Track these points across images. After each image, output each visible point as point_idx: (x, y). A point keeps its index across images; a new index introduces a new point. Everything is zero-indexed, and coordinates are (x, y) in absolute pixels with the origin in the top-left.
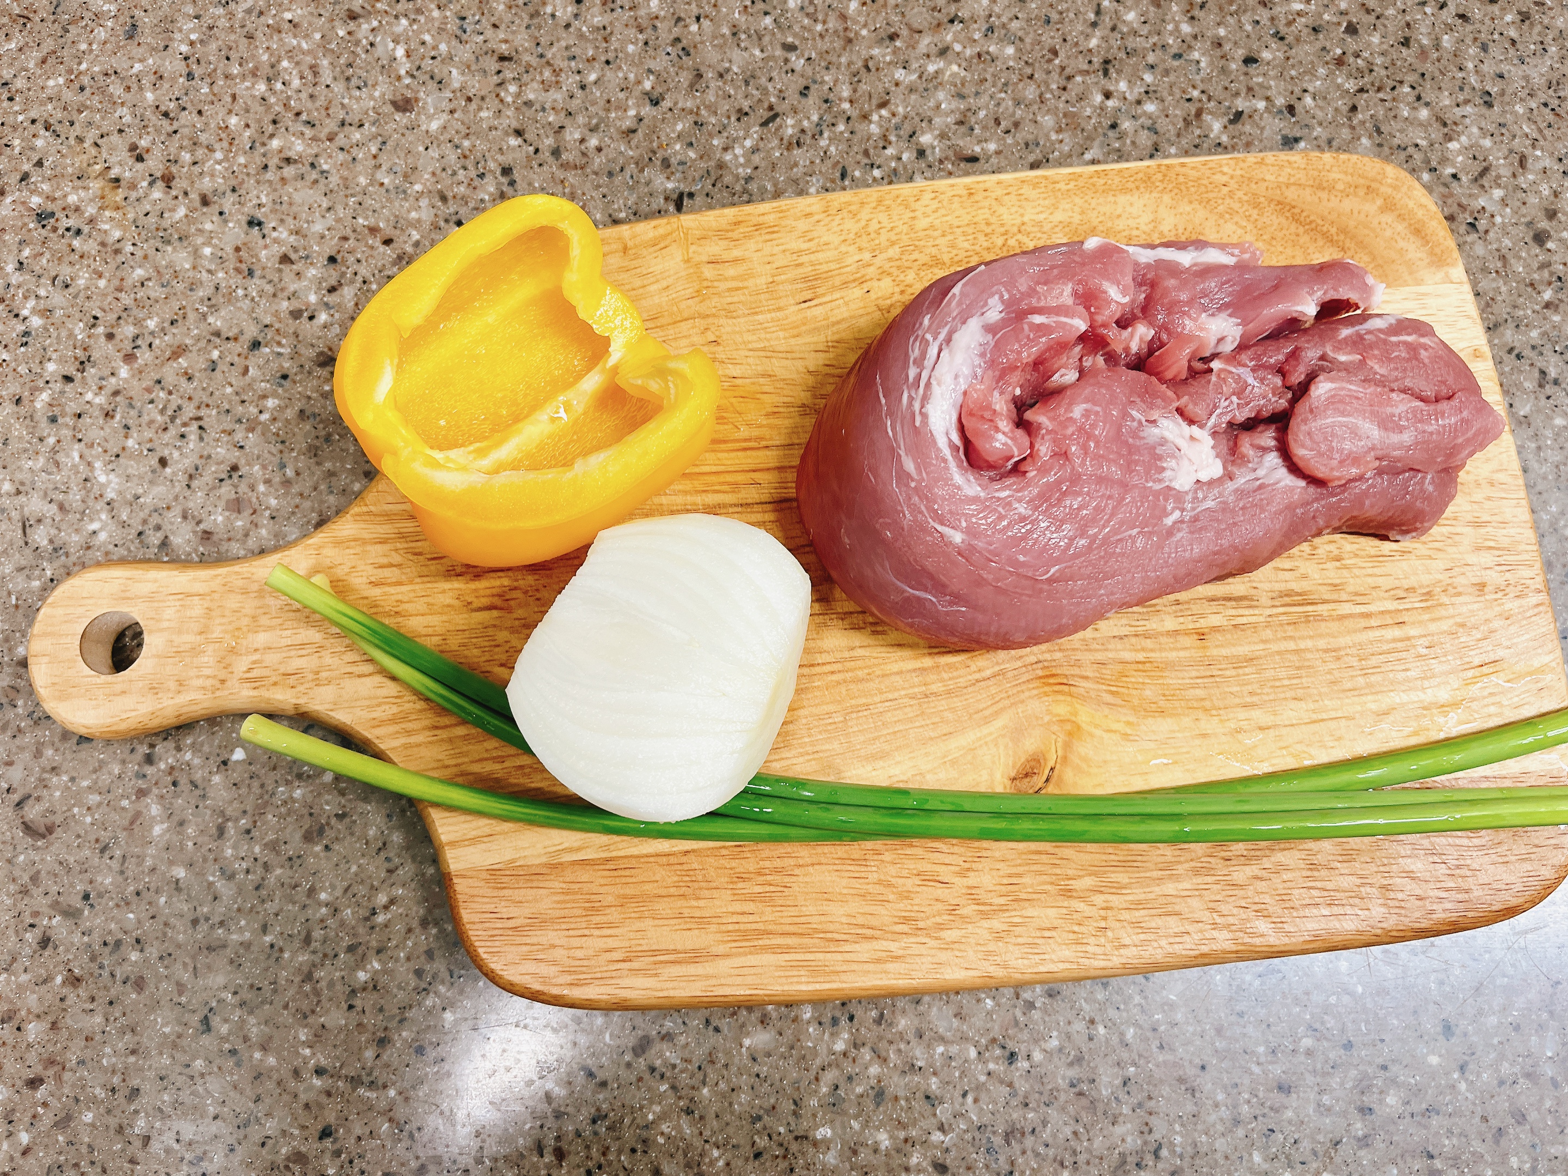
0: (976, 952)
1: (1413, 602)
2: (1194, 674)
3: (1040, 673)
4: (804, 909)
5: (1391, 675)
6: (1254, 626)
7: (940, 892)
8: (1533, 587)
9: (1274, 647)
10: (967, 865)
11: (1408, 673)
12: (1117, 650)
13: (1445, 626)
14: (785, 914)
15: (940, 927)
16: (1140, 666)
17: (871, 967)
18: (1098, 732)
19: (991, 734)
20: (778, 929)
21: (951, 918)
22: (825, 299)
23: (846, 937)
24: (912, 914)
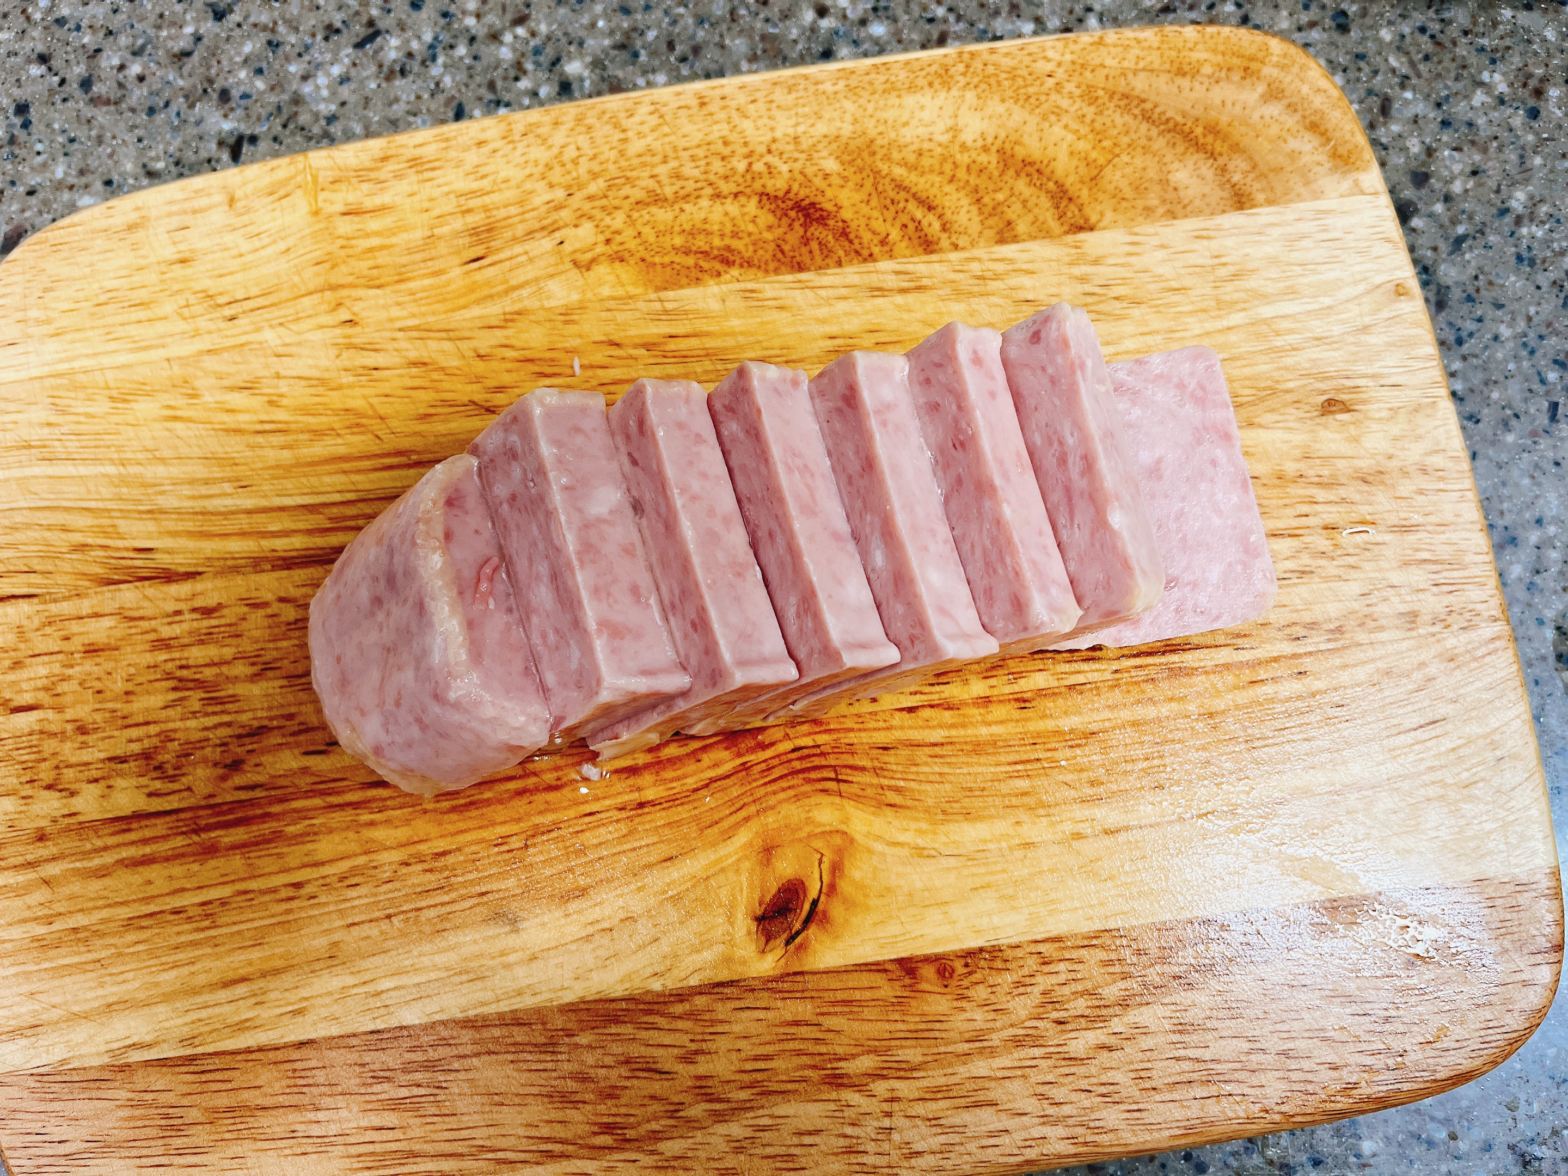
0: (707, 1170)
1: (1316, 642)
2: (1012, 758)
3: (797, 765)
4: (465, 1118)
5: (1288, 747)
6: (1096, 687)
7: (658, 1086)
8: (1486, 614)
9: (1125, 715)
10: (694, 1046)
11: (1314, 744)
12: (902, 728)
13: (1361, 674)
14: (438, 1127)
15: (656, 1136)
16: (937, 750)
18: (879, 847)
19: (728, 856)
20: (429, 1148)
21: (672, 1122)
22: (502, 256)
23: (522, 1156)
24: (618, 1119)
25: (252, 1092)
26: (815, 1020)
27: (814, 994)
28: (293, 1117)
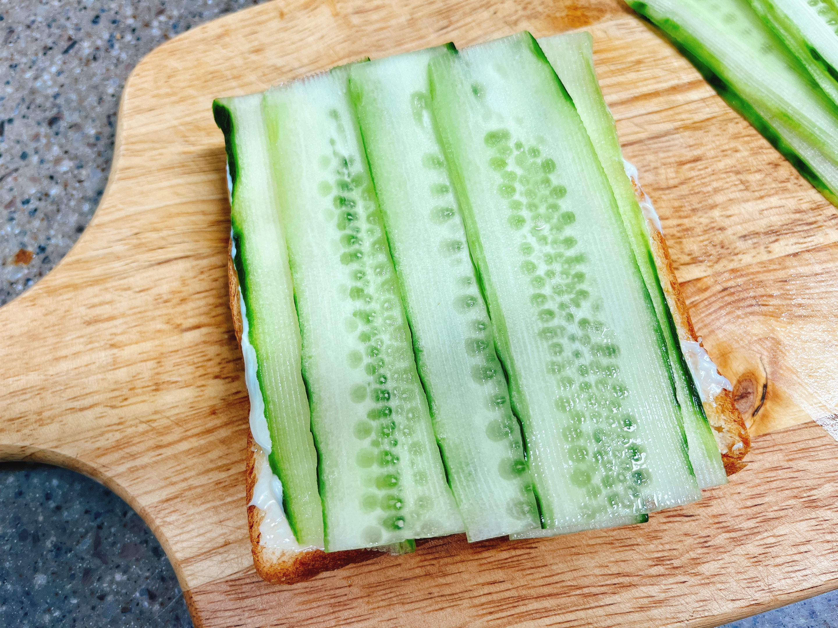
0: (737, 581)
3: (728, 299)
4: (554, 567)
7: (688, 526)
12: (793, 267)
14: (537, 576)
15: (696, 562)
17: (636, 616)
20: (533, 592)
21: (705, 550)
22: (459, 24)
23: (603, 589)
24: (666, 554)
25: (395, 569)
26: (786, 465)
27: (782, 447)
28: (428, 583)
